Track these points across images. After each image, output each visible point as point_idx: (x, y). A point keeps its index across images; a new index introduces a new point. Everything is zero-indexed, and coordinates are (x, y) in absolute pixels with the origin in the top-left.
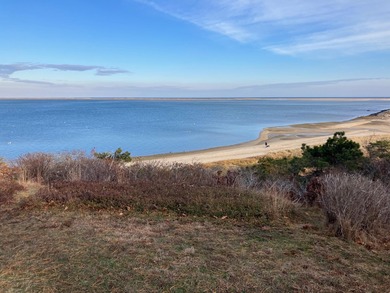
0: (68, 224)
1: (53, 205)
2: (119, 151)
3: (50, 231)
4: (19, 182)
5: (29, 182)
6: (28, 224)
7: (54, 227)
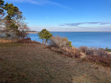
0: (97, 68)
1: (91, 61)
2: (107, 48)
3: (92, 69)
4: (80, 53)
5: (83, 54)
6: (86, 65)
7: (93, 68)
